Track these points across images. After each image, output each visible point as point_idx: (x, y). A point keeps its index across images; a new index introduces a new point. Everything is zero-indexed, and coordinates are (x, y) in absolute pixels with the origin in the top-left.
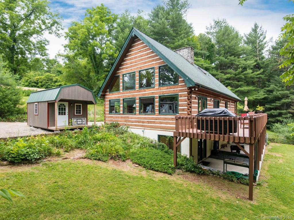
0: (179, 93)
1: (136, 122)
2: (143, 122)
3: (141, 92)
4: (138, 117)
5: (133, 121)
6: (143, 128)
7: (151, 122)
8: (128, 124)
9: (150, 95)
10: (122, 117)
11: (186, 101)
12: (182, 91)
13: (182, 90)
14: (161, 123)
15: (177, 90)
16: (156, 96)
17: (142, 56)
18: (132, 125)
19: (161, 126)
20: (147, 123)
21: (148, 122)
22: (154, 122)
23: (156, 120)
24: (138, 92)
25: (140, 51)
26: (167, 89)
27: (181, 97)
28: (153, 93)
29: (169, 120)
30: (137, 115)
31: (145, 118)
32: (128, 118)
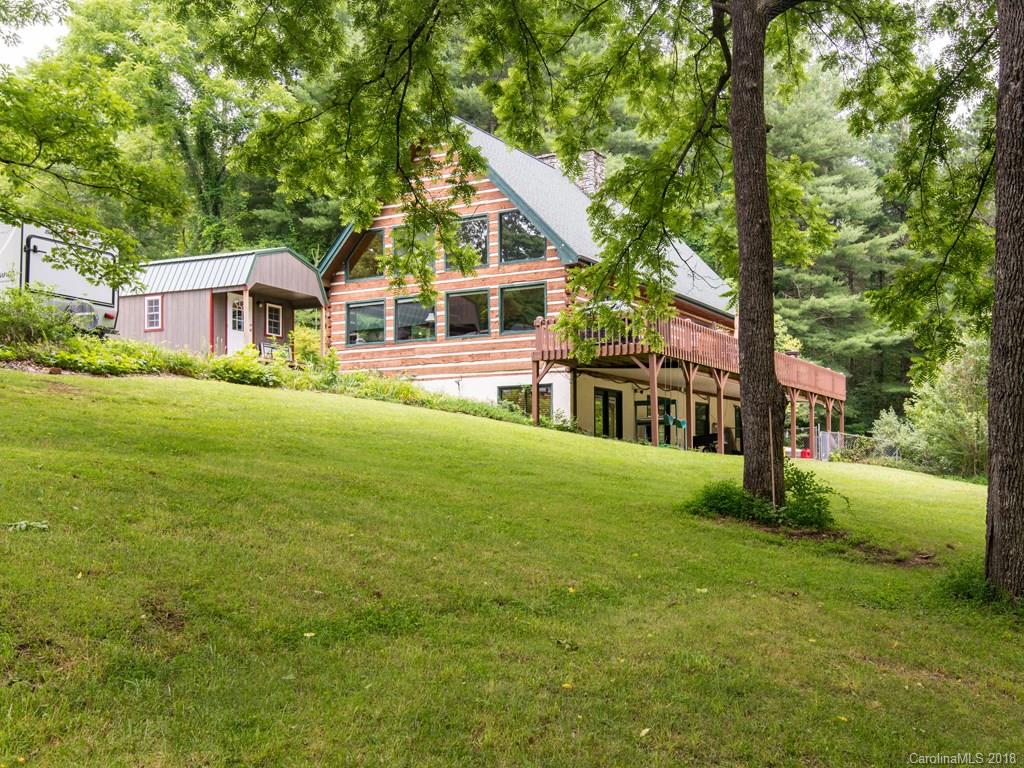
0: (548, 281)
1: (435, 360)
2: (458, 360)
3: (452, 278)
4: (443, 348)
5: (427, 359)
6: (458, 375)
7: (479, 357)
8: (413, 371)
9: (478, 285)
10: (391, 352)
11: (562, 298)
12: (553, 274)
13: (553, 272)
14: (506, 356)
15: (542, 273)
16: (492, 287)
18: (424, 372)
19: (506, 364)
20: (470, 359)
21: (473, 358)
22: (487, 357)
23: (494, 349)
24: (442, 279)
26: (520, 270)
27: (552, 289)
28: (484, 279)
29: (525, 346)
30: (441, 341)
31: (463, 349)
32: (411, 353)
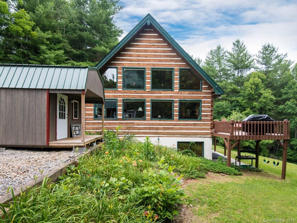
0: (203, 100)
1: (144, 129)
2: (157, 129)
3: (155, 94)
4: (149, 123)
5: (141, 128)
6: (158, 136)
7: (168, 129)
8: (132, 132)
9: (168, 98)
10: (120, 123)
11: (209, 108)
13: (205, 96)
14: (182, 129)
15: (200, 96)
16: (175, 100)
17: (156, 52)
18: (139, 133)
19: (182, 132)
20: (164, 129)
21: (165, 129)
22: (172, 129)
23: (175, 126)
24: (150, 94)
25: (153, 45)
26: (189, 94)
27: (204, 103)
28: (171, 96)
29: (191, 126)
30: (148, 121)
31: (160, 124)
32: (132, 124)
